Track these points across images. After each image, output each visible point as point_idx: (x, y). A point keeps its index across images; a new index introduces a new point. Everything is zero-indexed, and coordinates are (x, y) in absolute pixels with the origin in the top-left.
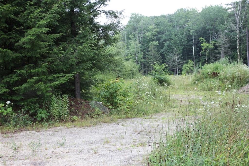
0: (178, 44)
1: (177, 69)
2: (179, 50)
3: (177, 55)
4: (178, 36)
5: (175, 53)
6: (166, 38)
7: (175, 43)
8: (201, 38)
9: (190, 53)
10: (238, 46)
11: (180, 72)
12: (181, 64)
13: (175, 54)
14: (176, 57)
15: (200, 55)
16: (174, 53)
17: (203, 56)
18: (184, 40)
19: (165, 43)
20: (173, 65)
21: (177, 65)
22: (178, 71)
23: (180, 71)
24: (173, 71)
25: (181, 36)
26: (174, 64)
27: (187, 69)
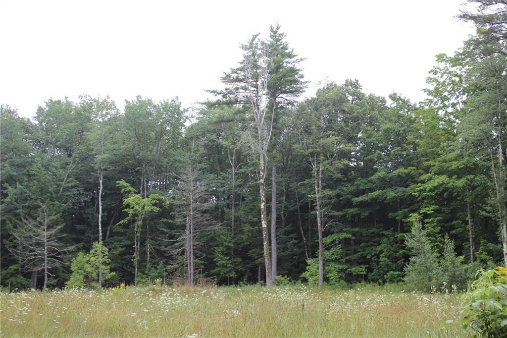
0: (51, 193)
1: (46, 272)
2: (54, 213)
3: (50, 227)
4: (54, 170)
5: (42, 221)
6: (15, 173)
7: (42, 190)
8: (122, 183)
9: (78, 227)
10: (263, 204)
11: (53, 282)
12: (59, 254)
13: (41, 223)
14: (45, 233)
15: (108, 232)
16: (38, 219)
17: (116, 237)
18: (70, 185)
19: (10, 188)
20: (34, 259)
21: (46, 259)
22: (49, 276)
23: (55, 278)
24: (28, 275)
25: (61, 172)
26: (35, 255)
27: (88, 270)
